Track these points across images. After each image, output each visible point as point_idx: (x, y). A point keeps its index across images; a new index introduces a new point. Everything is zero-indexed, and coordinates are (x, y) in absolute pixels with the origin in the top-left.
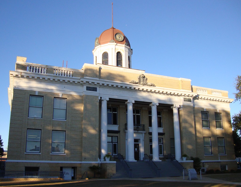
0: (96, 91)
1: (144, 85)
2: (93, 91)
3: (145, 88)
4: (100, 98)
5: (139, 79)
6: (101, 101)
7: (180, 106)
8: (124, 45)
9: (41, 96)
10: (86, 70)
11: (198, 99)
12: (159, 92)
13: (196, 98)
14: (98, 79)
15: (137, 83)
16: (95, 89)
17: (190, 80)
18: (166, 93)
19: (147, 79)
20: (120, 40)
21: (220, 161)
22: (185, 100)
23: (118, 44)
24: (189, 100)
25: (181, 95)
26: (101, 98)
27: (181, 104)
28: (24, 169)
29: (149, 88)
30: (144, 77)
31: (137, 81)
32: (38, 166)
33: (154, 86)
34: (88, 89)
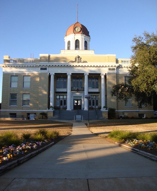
0: (46, 70)
1: (78, 62)
2: (45, 70)
3: (81, 64)
4: (48, 74)
5: (76, 59)
6: (50, 76)
8: (80, 34)
10: (41, 58)
12: (91, 66)
13: (119, 67)
14: (48, 63)
15: (74, 62)
16: (45, 69)
17: (115, 55)
18: (97, 66)
19: (81, 58)
20: (78, 31)
22: (109, 69)
24: (113, 69)
25: (106, 66)
26: (50, 73)
27: (107, 73)
29: (84, 64)
30: (79, 57)
31: (74, 60)
32: (16, 113)
33: (86, 62)
34: (41, 69)
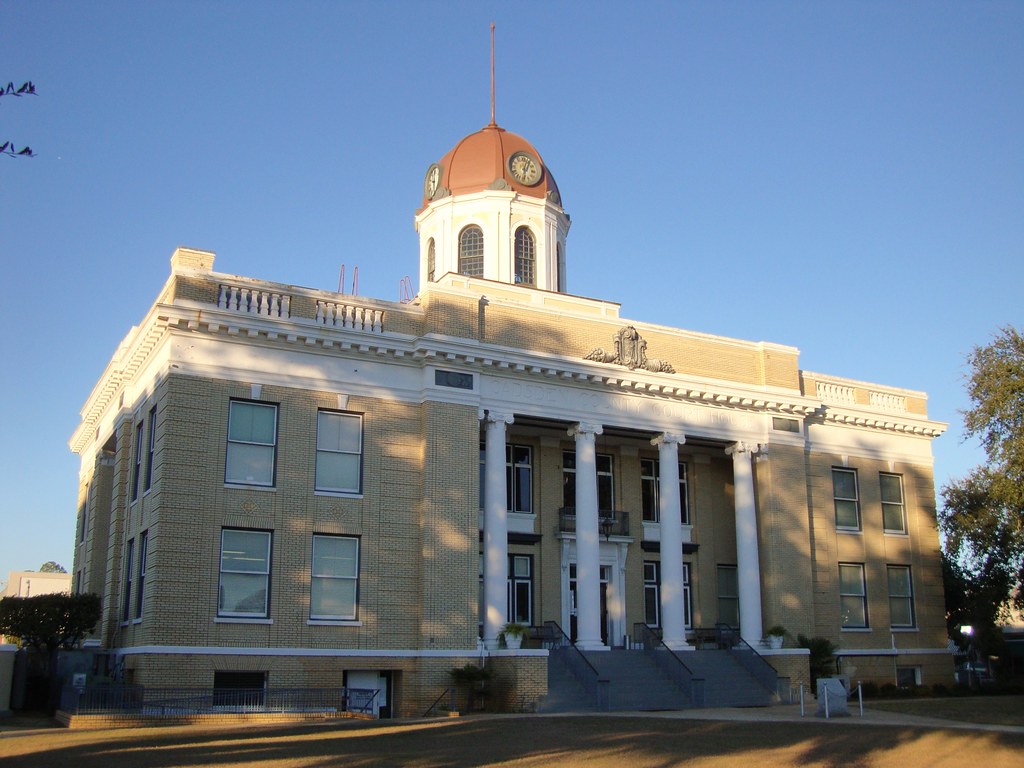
0: (470, 386)
1: (635, 366)
2: (460, 386)
3: (641, 378)
4: (482, 416)
5: (619, 343)
6: (484, 427)
7: (759, 445)
8: (543, 201)
9: (270, 402)
11: (821, 422)
12: (687, 397)
13: (817, 416)
14: (476, 343)
15: (611, 360)
16: (465, 382)
17: (794, 351)
18: (714, 401)
19: (646, 343)
20: (526, 182)
21: (894, 650)
22: (779, 425)
23: (523, 198)
24: (792, 427)
25: (764, 408)
26: (486, 412)
27: (765, 440)
28: (210, 681)
29: (656, 381)
30: (637, 337)
31: (612, 352)
32: (263, 668)
33: (670, 370)
34: (443, 378)
